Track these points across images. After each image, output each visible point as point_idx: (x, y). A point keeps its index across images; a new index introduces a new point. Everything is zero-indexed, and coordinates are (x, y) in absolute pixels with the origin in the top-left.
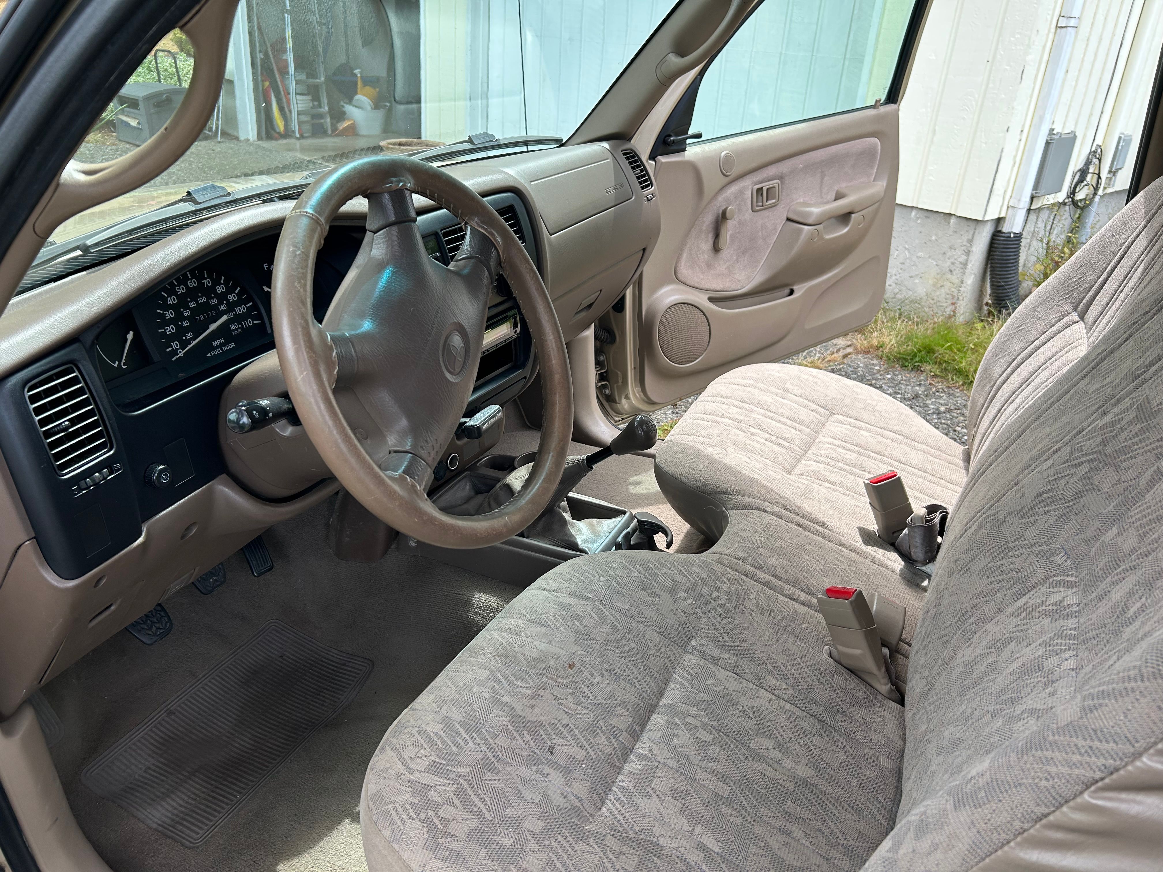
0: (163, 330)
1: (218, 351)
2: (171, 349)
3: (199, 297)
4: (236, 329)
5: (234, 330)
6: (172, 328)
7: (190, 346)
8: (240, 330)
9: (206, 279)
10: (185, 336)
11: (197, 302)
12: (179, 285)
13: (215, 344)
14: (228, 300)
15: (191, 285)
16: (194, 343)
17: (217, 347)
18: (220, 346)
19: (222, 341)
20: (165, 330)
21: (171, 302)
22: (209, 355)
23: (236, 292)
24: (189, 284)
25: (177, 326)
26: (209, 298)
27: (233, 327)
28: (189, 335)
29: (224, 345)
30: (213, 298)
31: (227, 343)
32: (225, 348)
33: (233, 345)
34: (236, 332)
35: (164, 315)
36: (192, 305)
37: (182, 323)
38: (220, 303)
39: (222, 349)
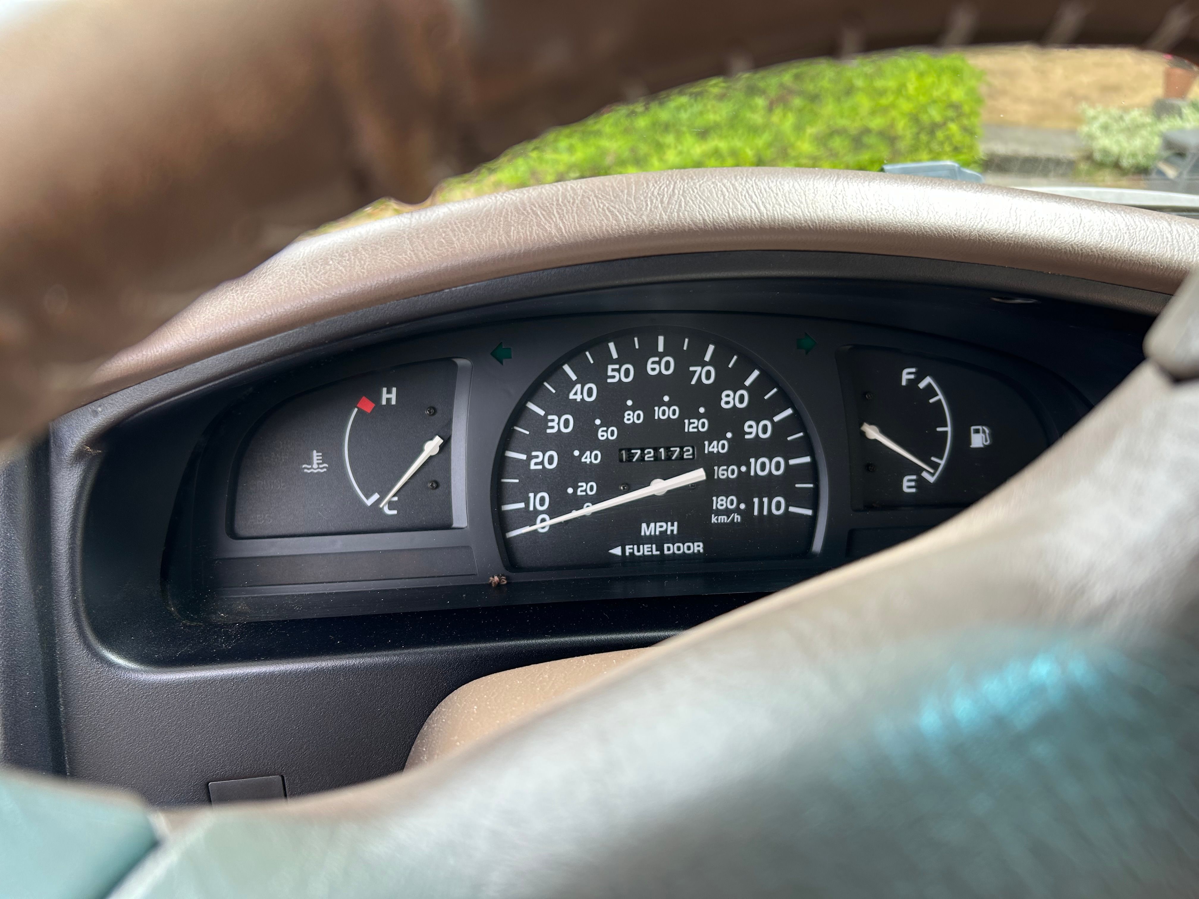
0: (523, 457)
1: (646, 550)
2: (522, 505)
3: (662, 403)
4: (727, 512)
5: (718, 513)
6: (551, 459)
7: (575, 514)
8: (738, 518)
9: (703, 364)
10: (575, 488)
11: (649, 414)
12: (620, 361)
13: (646, 530)
14: (740, 433)
15: (652, 368)
16: (588, 509)
17: (650, 540)
18: (660, 540)
19: (673, 528)
20: (530, 458)
21: (579, 398)
22: (617, 551)
23: (777, 419)
24: (649, 366)
25: (565, 456)
26: (689, 412)
27: (721, 502)
28: (587, 488)
29: (673, 539)
30: (699, 417)
31: (682, 537)
32: (670, 549)
33: (698, 547)
34: (723, 519)
35: (544, 420)
36: (631, 417)
37: (581, 455)
38: (714, 434)
39: (660, 548)
